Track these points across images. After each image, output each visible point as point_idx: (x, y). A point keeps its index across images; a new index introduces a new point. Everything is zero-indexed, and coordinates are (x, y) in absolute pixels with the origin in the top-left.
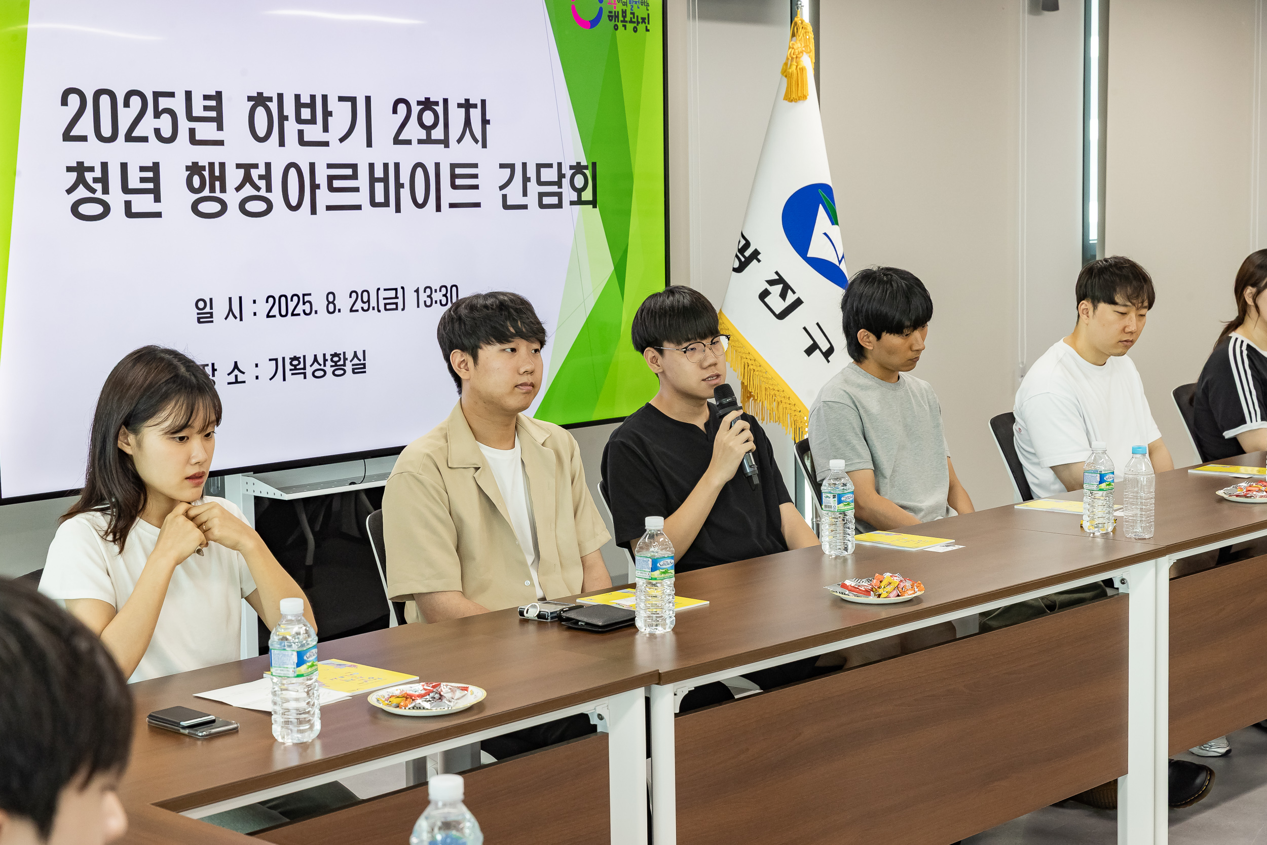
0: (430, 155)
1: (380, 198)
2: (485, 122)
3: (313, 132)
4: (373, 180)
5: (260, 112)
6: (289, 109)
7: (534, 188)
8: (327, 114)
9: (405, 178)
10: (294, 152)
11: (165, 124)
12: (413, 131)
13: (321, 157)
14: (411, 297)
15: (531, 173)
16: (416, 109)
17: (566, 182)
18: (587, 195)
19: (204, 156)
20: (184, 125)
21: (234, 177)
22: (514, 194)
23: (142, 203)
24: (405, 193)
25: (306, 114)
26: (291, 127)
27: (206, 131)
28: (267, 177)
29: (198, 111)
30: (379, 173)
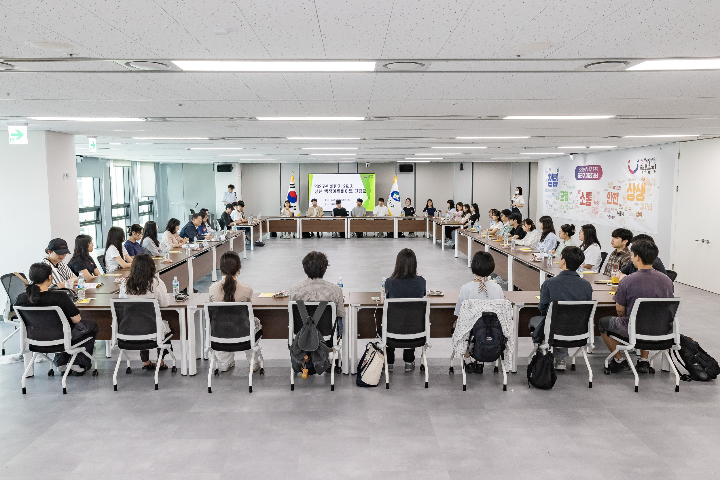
0: (347, 189)
1: (342, 192)
2: (353, 186)
3: (335, 187)
4: (341, 191)
5: (331, 186)
6: (334, 185)
7: (359, 191)
8: (337, 186)
9: (345, 190)
10: (334, 189)
11: (323, 187)
12: (346, 187)
13: (336, 189)
14: (345, 200)
15: (358, 190)
16: (346, 185)
17: (362, 191)
18: (365, 192)
19: (326, 189)
20: (324, 187)
21: (328, 190)
22: (356, 192)
23: (321, 192)
24: (345, 192)
25: (335, 186)
26: (334, 187)
27: (326, 187)
28: (331, 190)
29: (325, 186)
30: (342, 190)
